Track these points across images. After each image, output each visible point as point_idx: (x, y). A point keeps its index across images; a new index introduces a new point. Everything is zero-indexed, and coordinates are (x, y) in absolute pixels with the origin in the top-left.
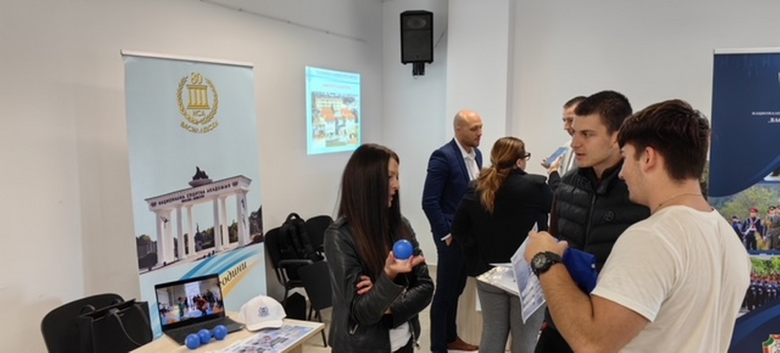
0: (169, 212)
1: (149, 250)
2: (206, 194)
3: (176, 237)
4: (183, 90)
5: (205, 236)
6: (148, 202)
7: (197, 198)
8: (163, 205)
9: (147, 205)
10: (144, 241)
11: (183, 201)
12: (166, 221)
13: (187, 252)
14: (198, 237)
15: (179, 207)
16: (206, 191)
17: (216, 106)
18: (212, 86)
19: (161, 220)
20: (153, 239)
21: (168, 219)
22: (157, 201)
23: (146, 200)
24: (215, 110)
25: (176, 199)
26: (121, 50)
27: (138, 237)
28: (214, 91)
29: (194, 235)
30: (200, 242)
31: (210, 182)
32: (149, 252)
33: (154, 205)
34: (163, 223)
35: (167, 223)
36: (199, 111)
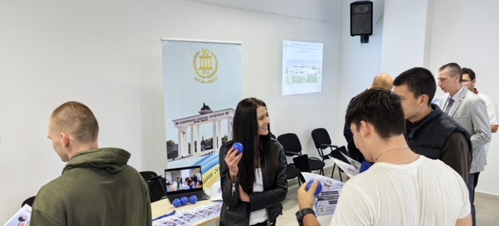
0: (186, 128)
1: (174, 149)
2: (209, 119)
3: (190, 143)
4: (197, 59)
5: (207, 143)
6: (174, 122)
7: (203, 120)
8: (183, 124)
9: (173, 124)
10: (171, 143)
11: (195, 122)
12: (184, 133)
13: (196, 151)
14: (203, 143)
15: (192, 126)
16: (209, 117)
17: (216, 68)
18: (214, 56)
19: (181, 132)
20: (176, 143)
21: (185, 132)
22: (179, 122)
23: (173, 121)
24: (216, 70)
25: (191, 121)
26: (161, 38)
27: (168, 141)
28: (216, 59)
29: (200, 142)
30: (204, 146)
31: (212, 112)
32: (173, 150)
33: (177, 124)
34: (182, 134)
35: (184, 134)
36: (206, 71)
